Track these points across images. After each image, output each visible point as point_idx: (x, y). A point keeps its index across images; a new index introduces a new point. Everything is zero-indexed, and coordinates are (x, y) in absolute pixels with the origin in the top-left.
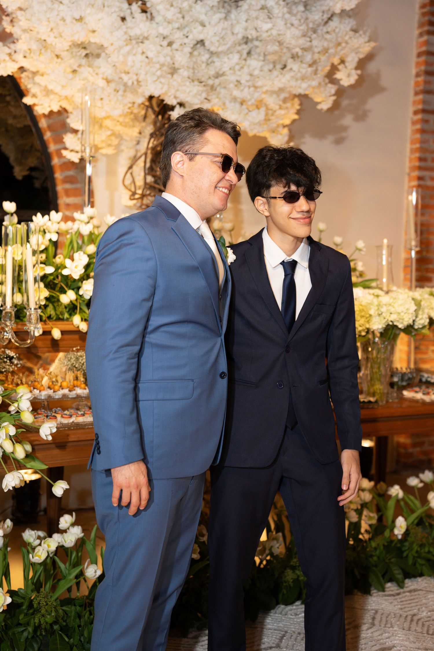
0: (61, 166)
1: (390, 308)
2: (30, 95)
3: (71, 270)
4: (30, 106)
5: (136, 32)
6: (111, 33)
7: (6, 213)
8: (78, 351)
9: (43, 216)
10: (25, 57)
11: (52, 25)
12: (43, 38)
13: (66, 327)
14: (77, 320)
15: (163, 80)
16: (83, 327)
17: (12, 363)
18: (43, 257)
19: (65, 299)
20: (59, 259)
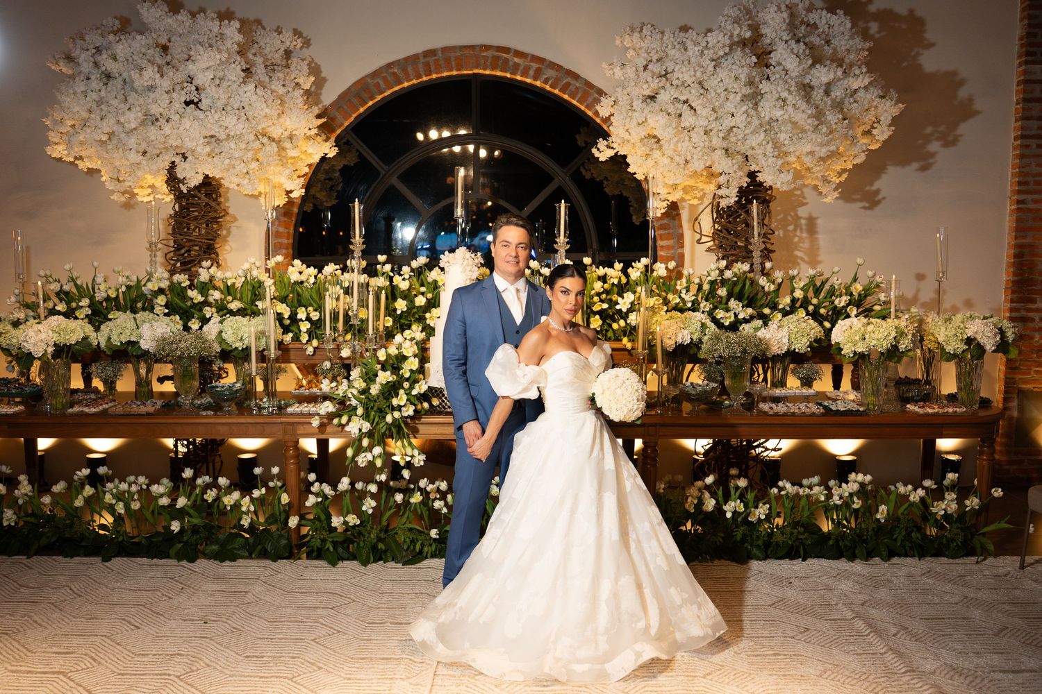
1: (872, 334)
3: (622, 305)
5: (686, 124)
6: (664, 130)
7: (586, 266)
9: (605, 267)
11: (626, 128)
13: (617, 345)
14: (626, 340)
15: (706, 158)
16: (629, 346)
18: (604, 296)
19: (615, 326)
20: (615, 297)
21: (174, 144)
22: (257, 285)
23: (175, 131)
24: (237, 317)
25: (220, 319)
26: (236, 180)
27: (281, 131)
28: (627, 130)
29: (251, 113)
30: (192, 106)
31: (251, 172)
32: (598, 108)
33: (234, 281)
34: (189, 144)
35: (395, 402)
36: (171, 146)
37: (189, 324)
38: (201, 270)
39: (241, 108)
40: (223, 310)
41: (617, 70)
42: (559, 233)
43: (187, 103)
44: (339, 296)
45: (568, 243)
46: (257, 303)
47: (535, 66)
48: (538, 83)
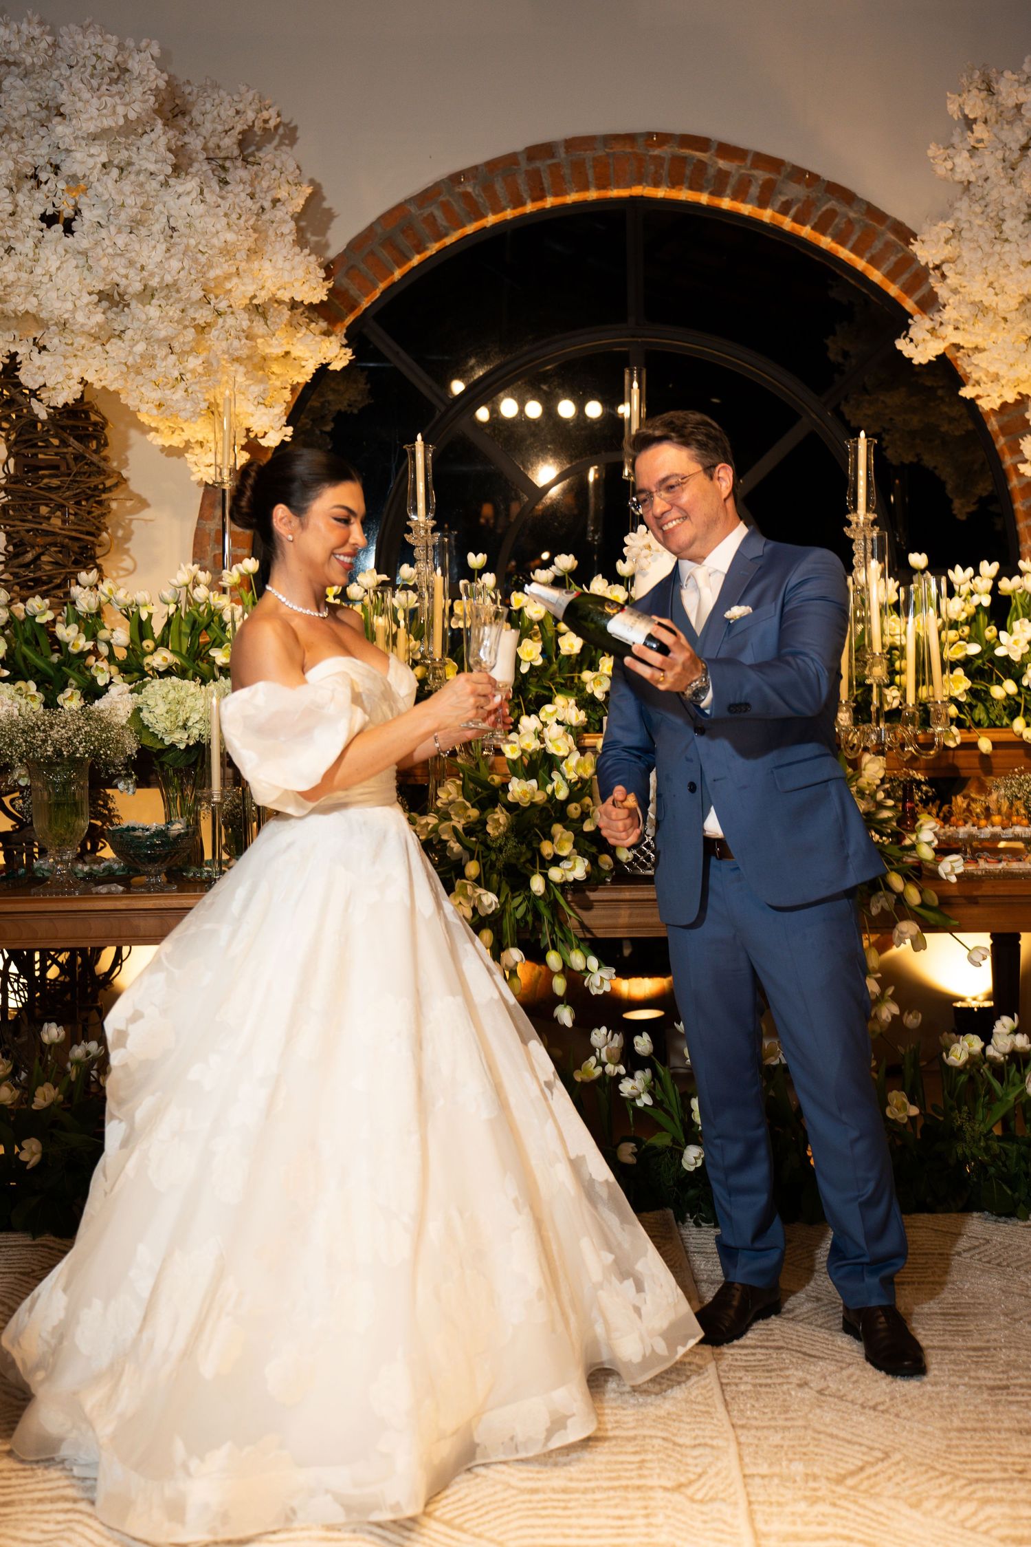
0: (1022, 489)
2: (972, 382)
3: (1009, 648)
4: (972, 400)
7: (915, 571)
8: (1021, 773)
9: (964, 569)
10: (956, 328)
11: (991, 277)
12: (977, 299)
13: (1002, 736)
14: (1019, 724)
16: (1029, 735)
17: (921, 790)
18: (966, 629)
19: (997, 692)
20: (990, 632)
21: (21, 308)
22: (204, 619)
23: (24, 276)
24: (174, 679)
25: (132, 686)
26: (156, 395)
27: (250, 289)
28: (991, 285)
29: (192, 242)
30: (59, 227)
31: (188, 376)
32: (916, 248)
33: (152, 609)
34: (58, 304)
35: (547, 849)
36: (14, 312)
37: (60, 699)
38: (75, 591)
39: (170, 232)
40: (134, 670)
41: (963, 165)
42: (855, 502)
43: (49, 220)
44: (395, 636)
45: (874, 523)
46: (214, 653)
47: (761, 175)
48: (767, 215)
